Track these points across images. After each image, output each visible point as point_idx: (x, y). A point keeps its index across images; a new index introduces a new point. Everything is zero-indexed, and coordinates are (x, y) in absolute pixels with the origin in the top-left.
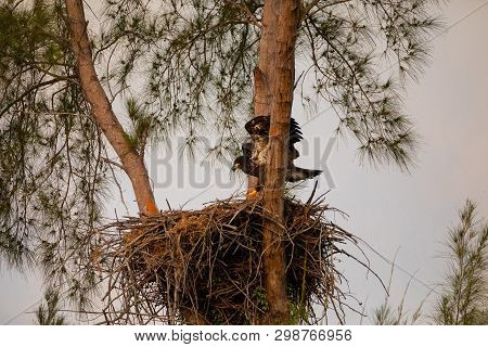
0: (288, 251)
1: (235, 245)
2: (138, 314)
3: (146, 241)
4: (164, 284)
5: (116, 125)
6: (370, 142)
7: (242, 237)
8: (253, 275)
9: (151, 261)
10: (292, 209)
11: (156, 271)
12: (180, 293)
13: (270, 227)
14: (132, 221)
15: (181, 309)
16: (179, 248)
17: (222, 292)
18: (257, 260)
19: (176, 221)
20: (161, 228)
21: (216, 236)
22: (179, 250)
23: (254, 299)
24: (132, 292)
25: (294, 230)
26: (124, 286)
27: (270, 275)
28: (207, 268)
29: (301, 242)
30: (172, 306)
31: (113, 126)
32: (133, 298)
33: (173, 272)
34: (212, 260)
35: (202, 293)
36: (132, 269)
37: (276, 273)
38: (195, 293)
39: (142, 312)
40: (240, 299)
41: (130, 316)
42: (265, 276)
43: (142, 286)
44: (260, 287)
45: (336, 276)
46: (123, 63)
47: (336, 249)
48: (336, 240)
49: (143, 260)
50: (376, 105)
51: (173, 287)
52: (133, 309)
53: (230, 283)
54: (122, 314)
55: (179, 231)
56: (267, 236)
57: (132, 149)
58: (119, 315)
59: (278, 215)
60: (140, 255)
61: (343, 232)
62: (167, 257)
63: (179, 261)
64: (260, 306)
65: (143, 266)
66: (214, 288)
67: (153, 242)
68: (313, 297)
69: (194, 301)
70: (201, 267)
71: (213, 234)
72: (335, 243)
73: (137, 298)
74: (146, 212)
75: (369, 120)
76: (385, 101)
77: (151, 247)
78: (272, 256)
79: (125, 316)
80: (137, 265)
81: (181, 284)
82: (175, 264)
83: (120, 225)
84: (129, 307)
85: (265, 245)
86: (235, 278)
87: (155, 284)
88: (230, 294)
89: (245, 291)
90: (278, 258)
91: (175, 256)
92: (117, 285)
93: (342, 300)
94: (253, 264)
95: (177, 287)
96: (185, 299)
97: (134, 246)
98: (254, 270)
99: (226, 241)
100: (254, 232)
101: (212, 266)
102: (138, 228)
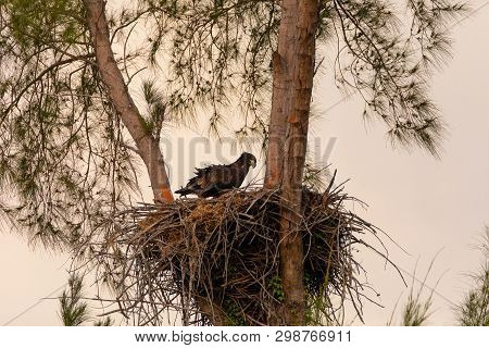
0: (305, 240)
1: (252, 233)
2: (152, 303)
3: (160, 229)
4: (179, 273)
5: (132, 108)
6: (398, 126)
7: (259, 227)
8: (270, 265)
9: (166, 249)
10: (310, 198)
11: (170, 259)
12: (195, 283)
13: (287, 217)
14: (147, 207)
15: (196, 298)
16: (194, 237)
17: (237, 281)
18: (273, 249)
19: (192, 208)
20: (176, 216)
21: (232, 225)
22: (195, 239)
23: (270, 289)
24: (147, 280)
25: (312, 220)
26: (138, 273)
27: (287, 266)
28: (223, 257)
29: (318, 232)
30: (187, 295)
31: (129, 109)
32: (147, 287)
33: (188, 261)
34: (228, 249)
35: (217, 283)
36: (146, 257)
37: (293, 263)
38: (210, 283)
39: (157, 300)
40: (255, 289)
41: (145, 304)
42: (281, 267)
43: (156, 274)
44: (277, 278)
45: (354, 266)
46: (150, 40)
47: (355, 239)
48: (354, 229)
49: (157, 248)
50: (403, 90)
51: (188, 277)
52: (147, 297)
53: (246, 274)
54: (136, 302)
55: (194, 220)
56: (285, 225)
57: (148, 133)
58: (133, 303)
59: (296, 205)
60: (155, 242)
61: (361, 222)
62: (182, 246)
63: (194, 250)
64: (276, 296)
65: (158, 255)
66: (230, 278)
67: (168, 230)
68: (331, 287)
69: (209, 291)
70: (216, 256)
71: (229, 223)
72: (354, 233)
73: (151, 286)
74: (161, 199)
75: (397, 104)
76: (412, 86)
77: (166, 235)
78: (288, 246)
79: (139, 305)
80: (151, 252)
81: (196, 274)
82: (189, 254)
83: (135, 212)
84: (143, 295)
85: (282, 235)
86: (251, 268)
87: (169, 273)
88: (246, 284)
89: (261, 281)
90: (295, 248)
91: (190, 245)
92: (132, 273)
93: (360, 291)
94: (269, 254)
95: (192, 277)
96: (200, 288)
97: (148, 234)
98: (271, 260)
99: (243, 230)
100: (271, 221)
101: (227, 256)
102: (153, 215)
